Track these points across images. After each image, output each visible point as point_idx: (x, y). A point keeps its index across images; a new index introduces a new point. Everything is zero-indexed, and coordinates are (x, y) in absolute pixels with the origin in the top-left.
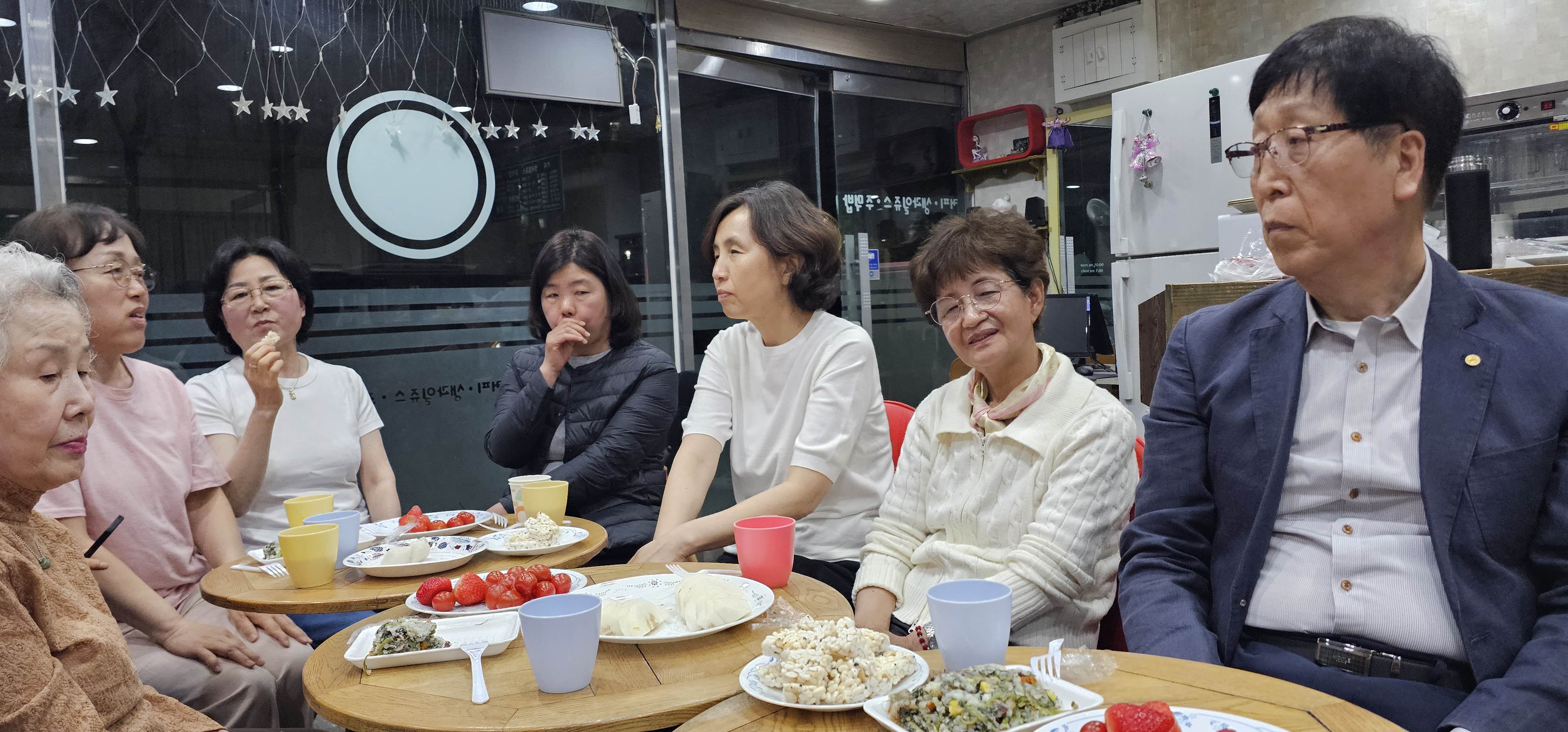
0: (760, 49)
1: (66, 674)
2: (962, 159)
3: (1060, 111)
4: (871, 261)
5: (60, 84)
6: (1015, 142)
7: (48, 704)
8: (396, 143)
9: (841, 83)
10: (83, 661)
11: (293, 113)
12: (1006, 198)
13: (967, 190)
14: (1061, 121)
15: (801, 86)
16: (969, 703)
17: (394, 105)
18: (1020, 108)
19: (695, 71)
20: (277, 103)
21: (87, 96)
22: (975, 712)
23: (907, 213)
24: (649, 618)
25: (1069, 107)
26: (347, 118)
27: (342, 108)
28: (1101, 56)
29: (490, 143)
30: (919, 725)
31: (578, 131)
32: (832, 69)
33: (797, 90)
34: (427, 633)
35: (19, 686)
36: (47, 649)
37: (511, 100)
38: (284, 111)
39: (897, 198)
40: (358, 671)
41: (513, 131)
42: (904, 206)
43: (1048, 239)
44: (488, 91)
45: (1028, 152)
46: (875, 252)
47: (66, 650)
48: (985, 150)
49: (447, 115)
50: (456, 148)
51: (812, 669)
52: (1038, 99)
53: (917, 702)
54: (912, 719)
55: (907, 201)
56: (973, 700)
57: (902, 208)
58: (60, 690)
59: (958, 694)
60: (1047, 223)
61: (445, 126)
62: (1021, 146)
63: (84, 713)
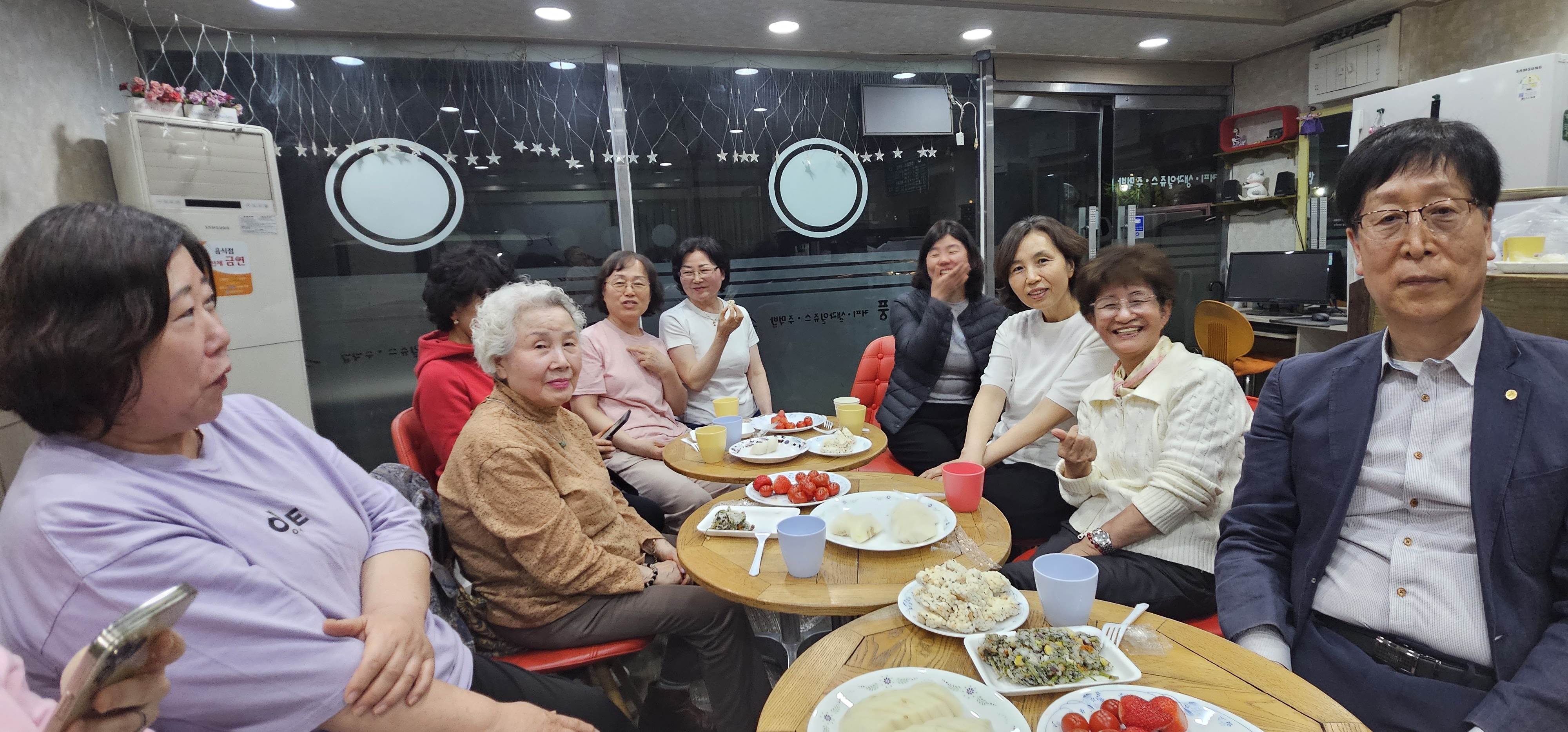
0: (1060, 88)
1: (567, 507)
2: (1223, 146)
3: (1313, 108)
4: (1137, 225)
5: (630, 154)
6: (1271, 132)
7: (557, 524)
8: (808, 170)
9: (1120, 103)
10: (578, 500)
11: (749, 158)
12: (1260, 173)
13: (1226, 168)
14: (1314, 115)
15: (1090, 107)
16: (1030, 660)
17: (807, 148)
18: (1278, 109)
19: (1011, 107)
20: (740, 152)
21: (643, 159)
22: (1032, 669)
23: (1171, 187)
24: (869, 530)
25: (1322, 106)
26: (780, 158)
27: (777, 152)
28: (1350, 70)
29: (865, 165)
30: (996, 663)
31: (923, 152)
32: (1115, 94)
33: (1089, 111)
34: (740, 521)
35: (542, 515)
36: (558, 495)
37: (879, 138)
38: (744, 157)
39: (1163, 177)
40: (703, 536)
41: (880, 156)
42: (1169, 183)
43: (1296, 205)
44: (864, 134)
45: (1282, 138)
46: (1142, 218)
47: (569, 494)
48: (1244, 138)
49: (839, 150)
50: (844, 170)
51: (940, 604)
52: (1295, 101)
53: (998, 647)
54: (992, 659)
55: (1172, 179)
56: (1034, 659)
57: (1167, 185)
58: (563, 517)
59: (1024, 652)
60: (1296, 192)
61: (838, 156)
62: (1276, 134)
63: (575, 530)
